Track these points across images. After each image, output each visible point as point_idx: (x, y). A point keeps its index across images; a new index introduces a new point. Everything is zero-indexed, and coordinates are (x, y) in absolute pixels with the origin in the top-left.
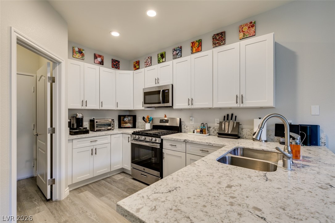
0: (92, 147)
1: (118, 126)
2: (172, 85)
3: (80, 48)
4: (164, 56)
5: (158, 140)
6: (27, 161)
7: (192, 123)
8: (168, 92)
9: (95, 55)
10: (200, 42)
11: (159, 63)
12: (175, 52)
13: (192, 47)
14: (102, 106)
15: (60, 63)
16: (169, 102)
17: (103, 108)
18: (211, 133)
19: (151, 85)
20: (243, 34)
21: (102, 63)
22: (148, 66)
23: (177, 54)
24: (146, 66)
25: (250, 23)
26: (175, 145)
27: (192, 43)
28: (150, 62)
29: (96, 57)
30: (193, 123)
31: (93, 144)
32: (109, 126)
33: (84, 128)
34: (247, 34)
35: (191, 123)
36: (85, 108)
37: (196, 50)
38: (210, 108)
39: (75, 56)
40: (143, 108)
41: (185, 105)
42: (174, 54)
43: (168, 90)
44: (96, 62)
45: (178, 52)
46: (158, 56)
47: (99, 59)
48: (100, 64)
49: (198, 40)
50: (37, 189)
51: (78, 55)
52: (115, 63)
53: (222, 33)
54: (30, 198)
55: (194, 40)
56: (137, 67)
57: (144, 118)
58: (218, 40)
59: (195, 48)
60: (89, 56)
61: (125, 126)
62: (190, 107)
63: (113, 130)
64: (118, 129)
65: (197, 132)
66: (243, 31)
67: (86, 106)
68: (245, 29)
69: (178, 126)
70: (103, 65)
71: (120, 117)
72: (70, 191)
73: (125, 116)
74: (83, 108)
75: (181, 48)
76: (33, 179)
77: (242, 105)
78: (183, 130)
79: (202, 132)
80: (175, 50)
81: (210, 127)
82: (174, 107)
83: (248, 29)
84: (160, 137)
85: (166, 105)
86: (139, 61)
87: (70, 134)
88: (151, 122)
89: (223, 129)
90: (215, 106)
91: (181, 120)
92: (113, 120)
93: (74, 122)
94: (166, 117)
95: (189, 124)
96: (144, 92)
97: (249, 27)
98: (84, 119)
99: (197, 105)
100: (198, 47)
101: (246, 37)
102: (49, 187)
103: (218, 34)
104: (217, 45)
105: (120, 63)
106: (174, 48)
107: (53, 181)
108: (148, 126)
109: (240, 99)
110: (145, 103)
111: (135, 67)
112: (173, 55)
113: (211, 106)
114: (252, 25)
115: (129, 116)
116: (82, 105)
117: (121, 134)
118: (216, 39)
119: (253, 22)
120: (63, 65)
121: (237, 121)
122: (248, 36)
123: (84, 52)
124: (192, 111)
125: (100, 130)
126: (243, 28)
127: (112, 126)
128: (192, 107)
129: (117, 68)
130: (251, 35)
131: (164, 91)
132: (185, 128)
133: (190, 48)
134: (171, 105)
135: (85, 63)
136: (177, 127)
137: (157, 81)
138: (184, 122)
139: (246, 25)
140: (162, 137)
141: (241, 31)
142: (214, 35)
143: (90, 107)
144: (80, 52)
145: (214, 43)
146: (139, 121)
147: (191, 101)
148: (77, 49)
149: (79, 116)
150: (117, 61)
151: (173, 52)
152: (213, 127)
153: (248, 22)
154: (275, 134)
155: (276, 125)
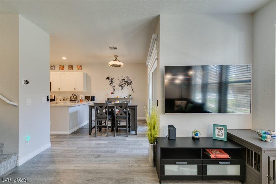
7: (60, 97)
10: (63, 67)
13: (60, 67)
18: (68, 100)
23: (53, 68)
27: (60, 66)
37: (61, 69)
41: (57, 90)
55: (61, 65)
62: (59, 91)
65: (62, 100)
68: (79, 67)
69: (53, 98)
75: (55, 66)
77: (76, 91)
79: (64, 100)
80: (51, 66)
81: (67, 98)
82: (51, 91)
89: (72, 99)
90: (68, 91)
99: (61, 90)
103: (70, 66)
104: (70, 69)
109: (75, 89)
112: (51, 69)
113: (66, 91)
114: (81, 66)
121: (76, 96)
122: (79, 69)
124: (60, 93)
132: (56, 99)
133: (59, 68)
138: (56, 97)
139: (79, 66)
141: (77, 67)
145: (68, 68)
147: (59, 89)
153: (80, 65)
154: (85, 99)
155: (86, 96)
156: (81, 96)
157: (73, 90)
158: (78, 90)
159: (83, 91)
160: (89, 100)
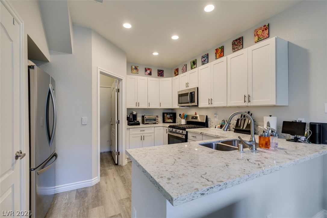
0: (141, 135)
1: (162, 121)
2: (198, 88)
3: (136, 66)
4: (195, 63)
5: (185, 132)
6: (108, 141)
8: (194, 94)
9: (145, 68)
10: (222, 49)
11: (191, 69)
12: (203, 59)
13: (216, 53)
14: (149, 106)
15: (122, 80)
16: (194, 102)
17: (150, 107)
18: (231, 128)
19: (183, 88)
20: (258, 38)
21: (150, 74)
22: (184, 72)
23: (205, 61)
24: (183, 72)
25: (264, 27)
26: (195, 136)
27: (216, 50)
28: (185, 69)
29: (146, 70)
30: (217, 120)
31: (142, 132)
32: (154, 121)
33: (137, 122)
34: (261, 37)
35: (215, 120)
36: (138, 108)
37: (219, 55)
38: (224, 107)
39: (133, 72)
40: (178, 107)
41: (206, 105)
42: (202, 60)
43: (194, 92)
44: (146, 74)
45: (206, 59)
46: (191, 64)
47: (148, 71)
48: (149, 75)
49: (220, 47)
50: (112, 158)
51: (135, 71)
52: (160, 73)
53: (240, 38)
54: (108, 162)
55: (218, 47)
56: (177, 73)
57: (180, 115)
58: (236, 45)
59: (218, 54)
60: (142, 70)
61: (167, 122)
62: (210, 106)
63: (157, 124)
64: (162, 123)
65: (218, 127)
66: (257, 35)
67: (139, 106)
68: (260, 32)
70: (151, 75)
71: (164, 114)
72: (128, 162)
73: (167, 114)
74: (137, 107)
75: (208, 55)
76: (110, 153)
77: (249, 104)
78: (209, 125)
79: (221, 127)
80: (203, 57)
81: (230, 124)
82: (199, 106)
83: (262, 32)
84: (185, 130)
85: (193, 104)
86: (178, 68)
87: (128, 125)
88: (185, 119)
89: (239, 126)
90: (229, 105)
91: (208, 117)
92: (158, 116)
93: (131, 117)
94: (196, 114)
95: (214, 121)
96: (179, 95)
97: (263, 31)
98: (138, 115)
99: (216, 104)
100: (221, 53)
101: (260, 40)
102: (116, 156)
103: (236, 40)
104: (236, 49)
105: (164, 72)
106: (202, 55)
107: (119, 153)
108: (183, 122)
109: (248, 98)
110: (179, 103)
111: (175, 73)
112: (202, 62)
113: (225, 105)
114: (267, 28)
115: (170, 113)
116: (136, 106)
117: (162, 127)
118: (235, 44)
119: (267, 25)
120: (124, 81)
122: (262, 39)
123: (138, 68)
124: (216, 109)
125: (148, 124)
126: (257, 32)
127: (157, 120)
128: (212, 106)
129: (161, 76)
130: (265, 38)
131: (191, 93)
132: (210, 124)
133: (215, 54)
134: (196, 104)
135: (138, 76)
136: (204, 123)
137: (187, 85)
138: (210, 118)
139: (260, 28)
140: (187, 130)
141: (256, 35)
142: (234, 41)
143: (141, 107)
144: (136, 68)
145: (233, 48)
146: (178, 117)
147: (211, 101)
148: (134, 67)
149: (135, 113)
150: (161, 70)
151: (202, 59)
152: (232, 124)
153: (262, 25)
154: (283, 132)
155: (284, 122)
156: (267, 119)
157: (241, 103)
158: (255, 102)
159: (274, 103)
160: (303, 138)
